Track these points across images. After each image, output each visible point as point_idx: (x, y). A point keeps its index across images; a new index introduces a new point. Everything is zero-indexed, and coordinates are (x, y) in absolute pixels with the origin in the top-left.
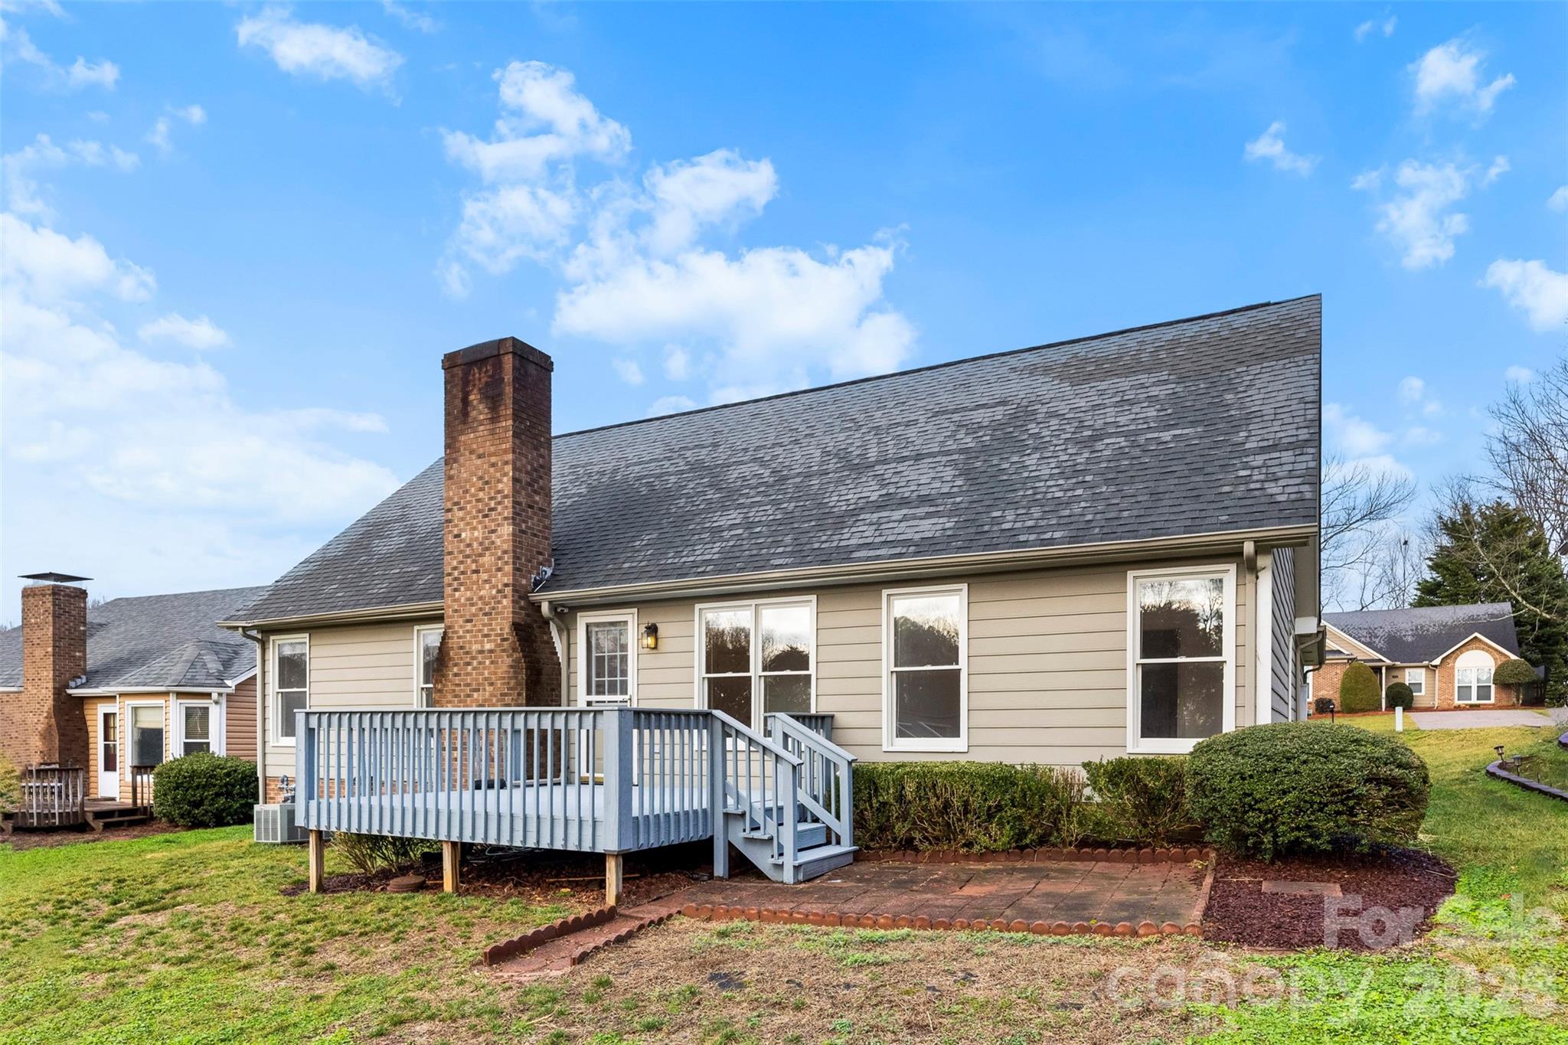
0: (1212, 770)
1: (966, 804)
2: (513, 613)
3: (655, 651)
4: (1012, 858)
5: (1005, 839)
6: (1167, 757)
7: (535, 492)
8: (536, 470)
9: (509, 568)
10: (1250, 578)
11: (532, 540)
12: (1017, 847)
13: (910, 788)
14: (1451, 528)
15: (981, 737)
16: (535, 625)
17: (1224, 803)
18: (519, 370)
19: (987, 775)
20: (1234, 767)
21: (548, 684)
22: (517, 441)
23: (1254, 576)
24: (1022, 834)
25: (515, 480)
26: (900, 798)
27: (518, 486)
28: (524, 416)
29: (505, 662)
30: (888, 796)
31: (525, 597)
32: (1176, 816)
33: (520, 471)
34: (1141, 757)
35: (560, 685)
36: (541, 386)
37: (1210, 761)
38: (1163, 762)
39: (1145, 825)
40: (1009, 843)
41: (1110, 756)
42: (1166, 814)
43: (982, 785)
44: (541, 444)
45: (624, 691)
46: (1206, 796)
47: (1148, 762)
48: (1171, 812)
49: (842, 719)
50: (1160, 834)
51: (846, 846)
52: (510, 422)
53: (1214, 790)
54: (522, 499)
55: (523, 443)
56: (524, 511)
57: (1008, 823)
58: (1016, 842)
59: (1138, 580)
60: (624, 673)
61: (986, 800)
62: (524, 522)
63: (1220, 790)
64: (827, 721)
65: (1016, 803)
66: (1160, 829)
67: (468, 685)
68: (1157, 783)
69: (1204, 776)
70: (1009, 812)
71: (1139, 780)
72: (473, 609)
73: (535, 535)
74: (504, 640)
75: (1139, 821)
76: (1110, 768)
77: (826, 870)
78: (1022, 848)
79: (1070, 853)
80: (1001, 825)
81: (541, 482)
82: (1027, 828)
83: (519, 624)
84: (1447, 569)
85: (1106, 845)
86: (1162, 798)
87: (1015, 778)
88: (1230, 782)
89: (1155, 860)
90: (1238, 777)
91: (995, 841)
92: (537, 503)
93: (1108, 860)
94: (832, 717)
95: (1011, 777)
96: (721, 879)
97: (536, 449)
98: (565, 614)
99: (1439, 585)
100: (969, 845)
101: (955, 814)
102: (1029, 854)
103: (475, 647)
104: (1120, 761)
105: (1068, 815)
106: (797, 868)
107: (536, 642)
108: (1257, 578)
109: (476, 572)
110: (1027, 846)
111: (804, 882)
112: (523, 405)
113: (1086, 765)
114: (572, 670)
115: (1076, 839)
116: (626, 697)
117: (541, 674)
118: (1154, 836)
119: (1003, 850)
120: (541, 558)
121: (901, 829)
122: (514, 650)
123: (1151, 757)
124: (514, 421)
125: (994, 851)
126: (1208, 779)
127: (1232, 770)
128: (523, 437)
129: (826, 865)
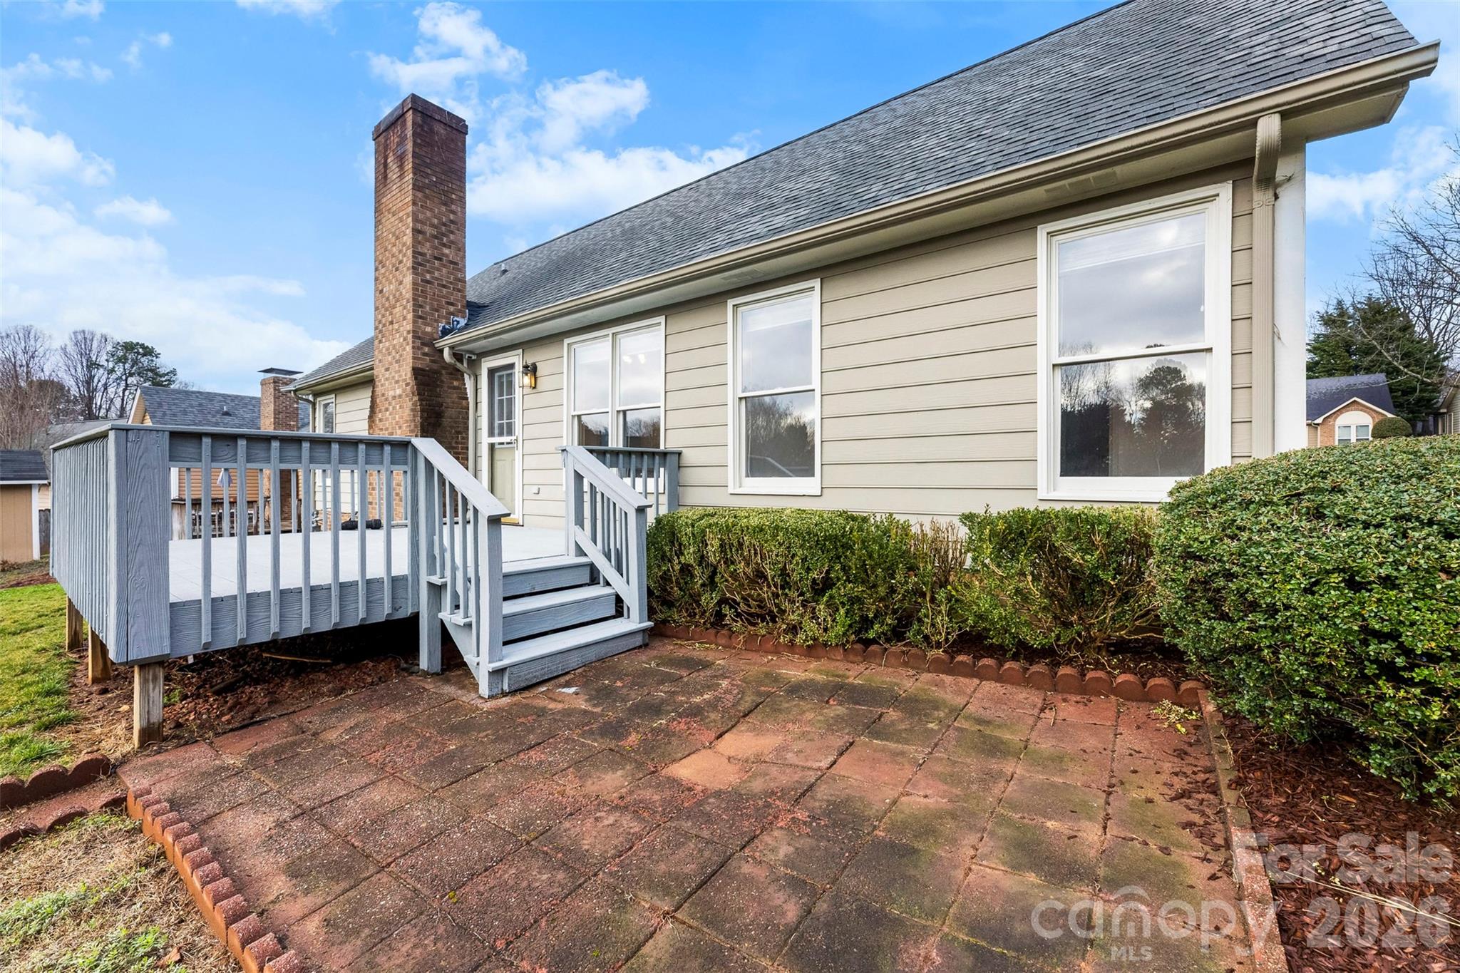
0: (1242, 553)
1: (783, 573)
2: (414, 358)
3: (534, 391)
4: (851, 657)
5: (840, 629)
6: (1108, 509)
7: (444, 245)
8: (444, 225)
9: (410, 316)
10: (1260, 197)
11: (441, 291)
12: (860, 641)
13: (714, 544)
14: (1327, 321)
15: (836, 476)
16: (444, 372)
17: (1285, 644)
18: (421, 126)
19: (809, 533)
20: (1318, 550)
21: (452, 427)
22: (420, 195)
23: (1270, 194)
24: (866, 623)
25: (416, 231)
26: (702, 559)
27: (420, 237)
28: (429, 171)
29: (408, 404)
30: (689, 557)
31: (430, 344)
32: (1124, 612)
33: (423, 223)
34: (1058, 507)
35: (467, 428)
36: (452, 146)
37: (1231, 530)
38: (1100, 519)
39: (1067, 625)
40: (844, 634)
41: (1003, 505)
42: (1105, 608)
43: (802, 546)
44: (452, 201)
45: (510, 433)
46: (1224, 617)
47: (1072, 518)
48: (1114, 608)
49: (690, 456)
50: (1093, 640)
51: (634, 621)
52: (411, 176)
53: (1253, 606)
54: (426, 249)
55: (427, 197)
56: (428, 261)
57: (843, 604)
58: (857, 633)
59: (1055, 238)
60: (510, 416)
61: (808, 570)
62: (428, 272)
63: (1272, 611)
64: (672, 460)
65: (852, 578)
66: (1094, 631)
67: (387, 429)
68: (1088, 557)
69: (1216, 566)
70: (842, 590)
71: (1054, 549)
72: (390, 358)
73: (444, 286)
74: (407, 385)
75: (1055, 618)
76: (1001, 526)
77: (574, 665)
78: (867, 643)
79: (936, 660)
80: (833, 607)
81: (452, 237)
82: (871, 615)
83: (422, 370)
84: (1324, 351)
85: (998, 652)
86: (1096, 580)
87: (850, 539)
88: (1309, 591)
89: (1085, 690)
90: (1335, 579)
91: (826, 630)
92: (447, 256)
93: (999, 679)
94: (680, 454)
95: (843, 536)
96: (426, 674)
97: (445, 204)
98: (470, 358)
99: (1317, 363)
100: (794, 629)
101: (769, 587)
102: (874, 655)
103: (391, 393)
104: (1021, 515)
105: (933, 600)
106: (497, 673)
107: (442, 387)
108: (1276, 197)
109: (392, 323)
110: (874, 641)
111: (513, 693)
112: (428, 161)
113: (968, 518)
114: (479, 414)
115: (947, 640)
116: (513, 438)
117: (442, 417)
118: (1079, 647)
119: (837, 645)
120: (452, 309)
121: (709, 600)
122: (413, 394)
123: (1078, 508)
124: (414, 174)
125: (825, 644)
126: (1230, 576)
127: (1313, 558)
128: (427, 191)
129: (574, 661)
